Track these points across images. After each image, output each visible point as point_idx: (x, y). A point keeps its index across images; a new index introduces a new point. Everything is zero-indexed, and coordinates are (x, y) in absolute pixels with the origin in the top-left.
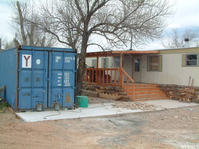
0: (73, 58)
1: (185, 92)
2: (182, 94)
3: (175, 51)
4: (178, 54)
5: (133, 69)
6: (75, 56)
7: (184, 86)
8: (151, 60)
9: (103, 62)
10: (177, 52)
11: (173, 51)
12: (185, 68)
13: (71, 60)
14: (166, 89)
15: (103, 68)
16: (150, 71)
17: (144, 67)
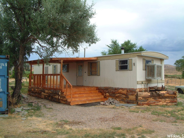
0: (5, 65)
1: (119, 93)
2: (116, 95)
3: (110, 57)
4: (112, 60)
5: (77, 74)
6: (7, 62)
7: (118, 88)
8: (91, 66)
9: (53, 69)
10: (111, 58)
11: (109, 57)
12: (118, 72)
13: (3, 66)
14: (104, 91)
15: (53, 73)
16: (90, 76)
17: (85, 72)
